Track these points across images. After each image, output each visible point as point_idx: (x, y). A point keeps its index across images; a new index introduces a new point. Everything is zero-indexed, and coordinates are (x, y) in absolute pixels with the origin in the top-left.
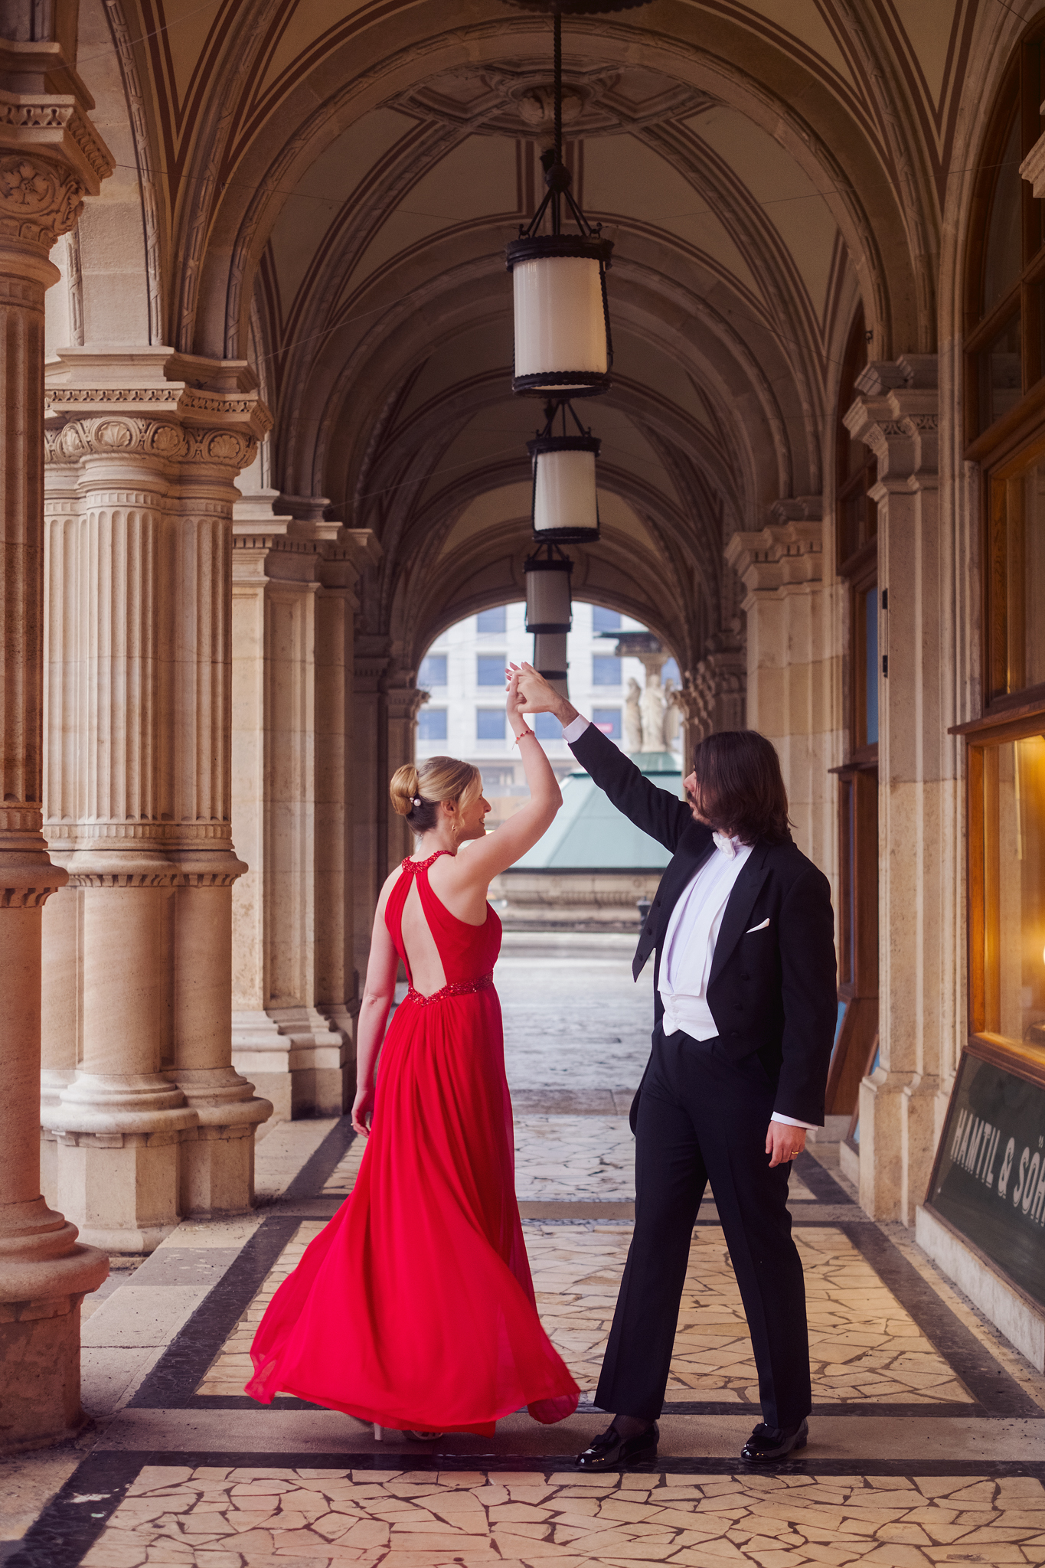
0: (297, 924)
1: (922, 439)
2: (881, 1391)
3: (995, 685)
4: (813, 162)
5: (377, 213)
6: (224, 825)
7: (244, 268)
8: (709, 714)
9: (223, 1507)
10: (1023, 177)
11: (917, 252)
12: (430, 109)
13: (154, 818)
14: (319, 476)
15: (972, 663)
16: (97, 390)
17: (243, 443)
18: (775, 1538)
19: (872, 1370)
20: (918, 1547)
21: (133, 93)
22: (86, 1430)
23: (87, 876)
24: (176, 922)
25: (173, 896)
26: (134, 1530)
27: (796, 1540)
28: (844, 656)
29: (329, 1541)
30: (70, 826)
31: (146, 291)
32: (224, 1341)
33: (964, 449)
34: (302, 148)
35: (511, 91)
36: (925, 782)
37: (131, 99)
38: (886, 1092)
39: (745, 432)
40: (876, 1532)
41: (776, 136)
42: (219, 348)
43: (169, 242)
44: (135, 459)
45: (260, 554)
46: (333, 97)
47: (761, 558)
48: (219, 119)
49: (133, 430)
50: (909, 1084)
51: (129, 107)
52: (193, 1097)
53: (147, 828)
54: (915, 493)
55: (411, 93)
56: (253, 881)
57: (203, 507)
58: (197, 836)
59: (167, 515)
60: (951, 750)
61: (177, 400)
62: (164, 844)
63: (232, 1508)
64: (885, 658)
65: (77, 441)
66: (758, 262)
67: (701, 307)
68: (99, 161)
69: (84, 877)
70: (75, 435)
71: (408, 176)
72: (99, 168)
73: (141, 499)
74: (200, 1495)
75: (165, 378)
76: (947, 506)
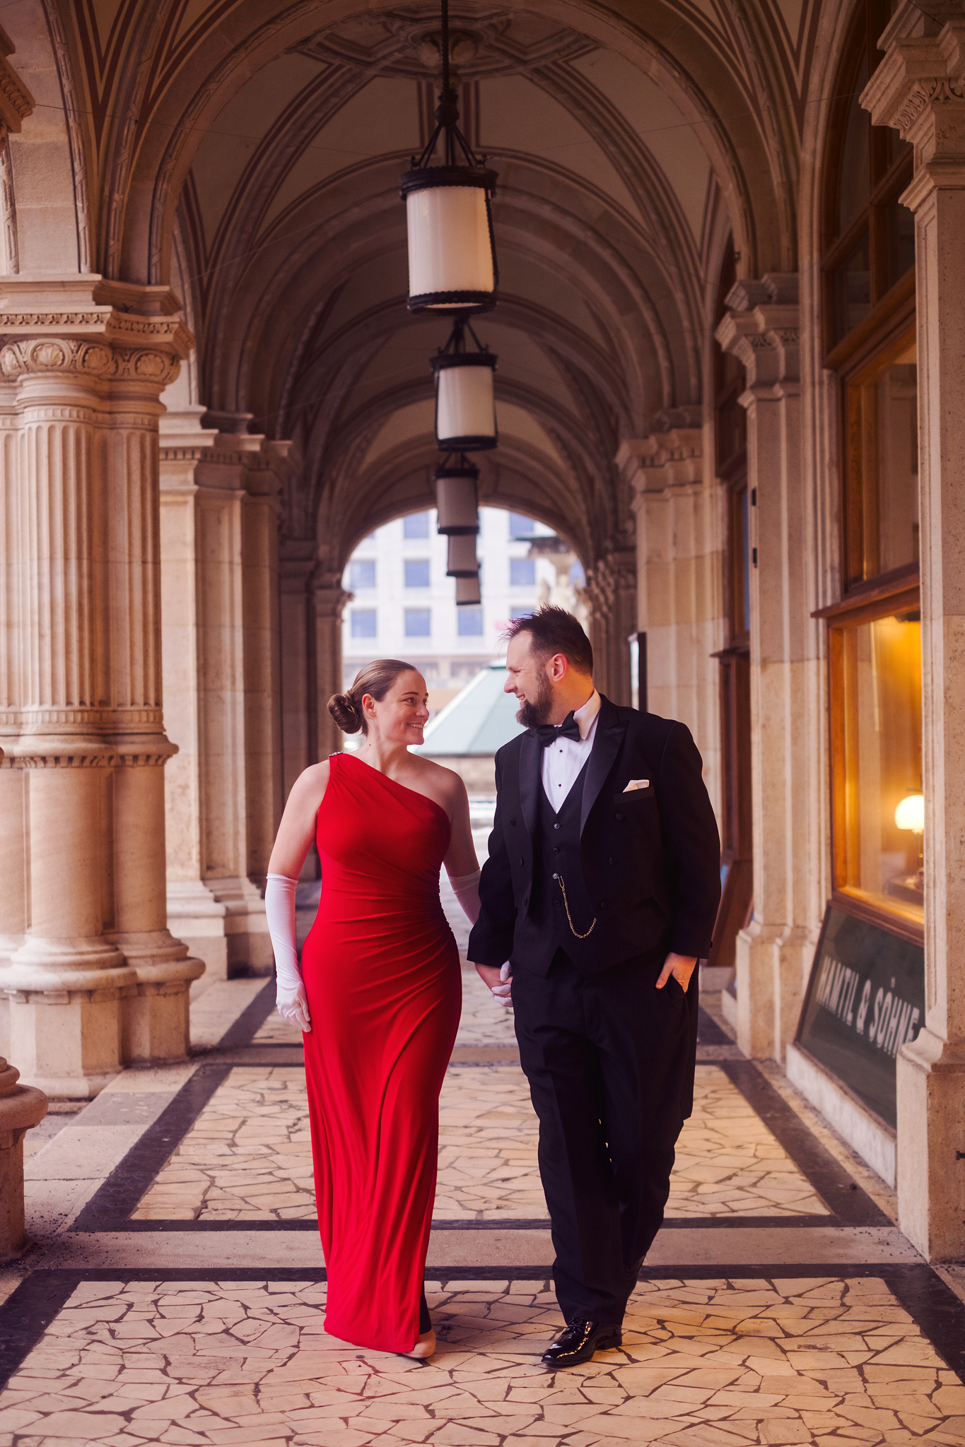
0: (230, 802)
1: (786, 351)
2: (748, 1206)
3: (852, 572)
4: (685, 99)
5: (291, 150)
6: (156, 711)
7: (165, 201)
8: (610, 608)
9: (150, 1316)
10: (863, 107)
11: (779, 179)
12: (337, 54)
13: (92, 704)
14: (242, 393)
15: (832, 553)
16: (31, 315)
17: (167, 362)
18: (645, 1333)
19: (740, 1188)
20: (772, 1339)
21: (59, 40)
22: (30, 1251)
23: (32, 758)
24: (114, 799)
25: (111, 776)
26: (69, 1337)
27: (663, 1334)
28: (723, 551)
29: (244, 1343)
30: (15, 713)
31: (74, 223)
32: (157, 1173)
33: (822, 358)
34: (216, 89)
35: (411, 35)
36: (792, 662)
37: (57, 45)
38: (760, 942)
39: (631, 346)
40: (735, 1327)
41: (650, 74)
42: (143, 274)
43: (96, 178)
44: (68, 378)
45: (190, 464)
46: (244, 42)
47: (648, 462)
48: (139, 64)
49: (65, 351)
50: (780, 935)
51: (55, 53)
52: (132, 957)
53: (86, 714)
54: (779, 400)
55: (319, 38)
56: (189, 763)
57: (131, 421)
58: (132, 721)
59: (99, 428)
60: (814, 631)
61: (105, 322)
62: (101, 729)
63: (158, 1316)
64: (755, 551)
65: (15, 362)
66: (641, 192)
67: (589, 234)
68: (20, 101)
69: (28, 759)
70: (12, 356)
71: (319, 115)
72: (19, 107)
73: (75, 414)
74: (130, 1306)
75: (94, 303)
76: (808, 411)
